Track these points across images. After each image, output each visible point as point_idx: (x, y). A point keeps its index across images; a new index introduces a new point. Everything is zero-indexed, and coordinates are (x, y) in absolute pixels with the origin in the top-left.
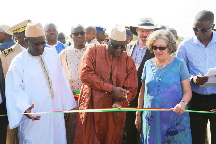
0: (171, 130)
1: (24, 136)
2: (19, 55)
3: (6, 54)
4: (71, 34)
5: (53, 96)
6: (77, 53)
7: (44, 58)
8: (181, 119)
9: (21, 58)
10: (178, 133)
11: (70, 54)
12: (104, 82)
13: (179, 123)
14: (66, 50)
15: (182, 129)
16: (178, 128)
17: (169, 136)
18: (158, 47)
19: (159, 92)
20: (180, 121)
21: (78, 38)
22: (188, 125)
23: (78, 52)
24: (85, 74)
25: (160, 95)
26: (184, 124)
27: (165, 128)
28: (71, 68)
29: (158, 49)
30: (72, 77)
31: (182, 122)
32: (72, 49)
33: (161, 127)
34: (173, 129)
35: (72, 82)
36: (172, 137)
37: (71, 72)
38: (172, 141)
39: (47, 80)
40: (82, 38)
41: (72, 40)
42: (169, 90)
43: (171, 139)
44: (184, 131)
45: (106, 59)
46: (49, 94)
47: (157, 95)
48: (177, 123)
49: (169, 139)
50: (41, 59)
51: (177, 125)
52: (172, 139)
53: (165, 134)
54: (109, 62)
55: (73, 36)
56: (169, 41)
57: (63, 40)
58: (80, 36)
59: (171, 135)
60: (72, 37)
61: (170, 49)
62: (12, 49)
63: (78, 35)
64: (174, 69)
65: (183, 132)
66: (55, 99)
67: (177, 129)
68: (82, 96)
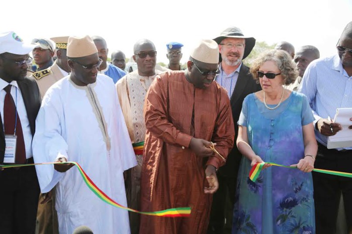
0: (288, 200)
1: (68, 207)
2: (57, 85)
3: (39, 76)
4: (134, 55)
5: (108, 147)
6: (143, 83)
7: (94, 88)
8: (303, 183)
9: (60, 88)
10: (297, 204)
11: (132, 85)
12: (178, 131)
13: (300, 189)
14: (126, 79)
15: (304, 198)
16: (297, 196)
17: (285, 209)
18: (265, 73)
19: (272, 143)
20: (302, 185)
21: (145, 62)
22: (311, 192)
23: (144, 81)
24: (150, 121)
25: (273, 147)
26: (307, 190)
27: (280, 196)
28: (135, 105)
29: (264, 76)
30: (136, 119)
31: (303, 187)
32: (135, 78)
33: (274, 196)
34: (291, 199)
35: (137, 126)
36: (288, 210)
37: (136, 112)
38: (289, 216)
39: (100, 122)
40: (151, 61)
41: (136, 63)
42: (288, 140)
43: (287, 213)
44: (307, 201)
45: (185, 94)
46: (104, 143)
47: (269, 148)
48: (297, 189)
49: (284, 213)
50: (90, 90)
51: (296, 192)
52: (289, 214)
53: (279, 205)
54: (190, 98)
55: (137, 58)
56: (283, 65)
57: (121, 63)
58: (148, 58)
59: (287, 208)
60: (135, 59)
61: (283, 78)
62: (48, 71)
63: (146, 56)
64: (293, 108)
65: (305, 202)
66: (112, 150)
67: (297, 198)
68: (150, 150)
